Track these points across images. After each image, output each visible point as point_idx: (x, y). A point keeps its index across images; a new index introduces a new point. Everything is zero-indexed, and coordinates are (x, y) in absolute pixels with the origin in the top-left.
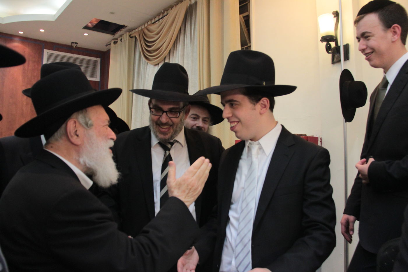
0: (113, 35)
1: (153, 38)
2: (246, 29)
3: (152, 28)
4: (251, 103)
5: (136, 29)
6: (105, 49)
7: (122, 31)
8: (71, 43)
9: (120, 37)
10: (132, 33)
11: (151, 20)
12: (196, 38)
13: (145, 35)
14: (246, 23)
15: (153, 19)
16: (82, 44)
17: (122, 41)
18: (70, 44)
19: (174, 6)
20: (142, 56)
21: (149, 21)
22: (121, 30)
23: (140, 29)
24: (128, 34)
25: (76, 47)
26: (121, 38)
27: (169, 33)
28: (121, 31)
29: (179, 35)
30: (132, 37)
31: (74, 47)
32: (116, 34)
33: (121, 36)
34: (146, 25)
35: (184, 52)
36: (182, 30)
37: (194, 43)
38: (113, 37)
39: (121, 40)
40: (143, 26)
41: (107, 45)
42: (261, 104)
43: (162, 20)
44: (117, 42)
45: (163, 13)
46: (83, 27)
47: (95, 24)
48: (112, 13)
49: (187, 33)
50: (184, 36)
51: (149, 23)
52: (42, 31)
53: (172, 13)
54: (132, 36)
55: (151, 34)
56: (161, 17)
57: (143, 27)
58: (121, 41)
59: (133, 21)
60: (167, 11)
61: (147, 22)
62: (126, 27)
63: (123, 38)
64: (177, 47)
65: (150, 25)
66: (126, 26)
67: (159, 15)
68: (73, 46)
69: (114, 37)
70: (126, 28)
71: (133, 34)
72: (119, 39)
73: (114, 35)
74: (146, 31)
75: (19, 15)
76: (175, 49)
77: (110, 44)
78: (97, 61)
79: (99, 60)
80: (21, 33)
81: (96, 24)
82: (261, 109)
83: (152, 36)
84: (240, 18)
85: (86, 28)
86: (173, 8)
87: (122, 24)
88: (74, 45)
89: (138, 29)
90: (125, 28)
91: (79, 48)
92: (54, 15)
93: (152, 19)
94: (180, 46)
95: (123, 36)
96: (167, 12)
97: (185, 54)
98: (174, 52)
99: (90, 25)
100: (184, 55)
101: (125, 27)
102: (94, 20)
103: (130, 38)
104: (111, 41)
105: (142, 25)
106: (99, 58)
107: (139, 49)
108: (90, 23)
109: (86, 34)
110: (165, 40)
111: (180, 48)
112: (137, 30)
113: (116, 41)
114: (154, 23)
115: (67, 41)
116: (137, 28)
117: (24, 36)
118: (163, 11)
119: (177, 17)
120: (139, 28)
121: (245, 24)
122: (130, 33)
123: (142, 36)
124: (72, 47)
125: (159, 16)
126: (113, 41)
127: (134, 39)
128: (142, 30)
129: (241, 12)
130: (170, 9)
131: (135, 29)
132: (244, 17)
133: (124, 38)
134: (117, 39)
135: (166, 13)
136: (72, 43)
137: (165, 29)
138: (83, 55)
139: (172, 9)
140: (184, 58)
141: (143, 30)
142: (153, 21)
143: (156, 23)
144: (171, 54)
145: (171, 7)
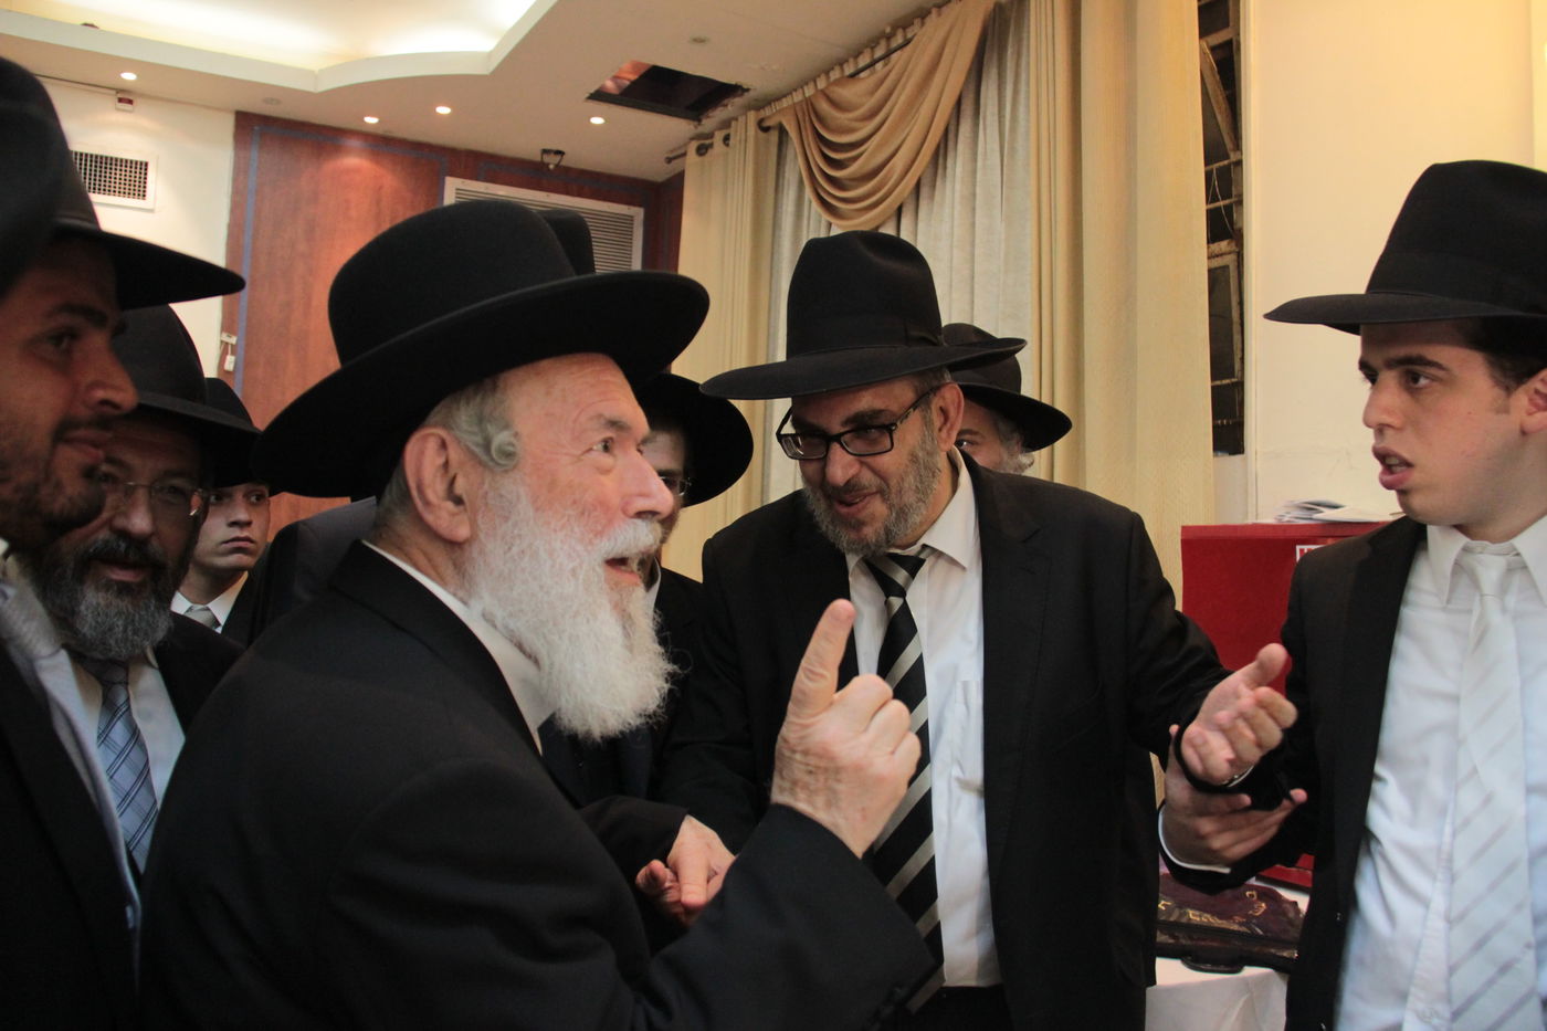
0: (696, 123)
1: (851, 131)
2: (1221, 98)
3: (847, 93)
5: (784, 100)
7: (732, 107)
8: (539, 153)
9: (720, 129)
10: (767, 112)
11: (841, 63)
12: (1021, 130)
13: (821, 120)
14: (1225, 68)
15: (851, 60)
16: (581, 155)
17: (731, 142)
18: (538, 159)
19: (934, 11)
20: (809, 197)
21: (833, 69)
22: (725, 102)
23: (797, 97)
24: (752, 117)
25: (557, 166)
26: (724, 133)
27: (917, 112)
28: (726, 106)
30: (766, 130)
31: (551, 167)
32: (708, 117)
33: (726, 124)
34: (821, 84)
35: (974, 185)
36: (967, 103)
37: (1013, 149)
38: (696, 127)
39: (726, 139)
40: (811, 85)
41: (669, 160)
42: (1532, 391)
43: (886, 65)
44: (711, 145)
45: (889, 38)
46: (587, 95)
47: (628, 83)
48: (699, 41)
49: (985, 112)
50: (976, 124)
51: (835, 75)
52: (443, 110)
53: (929, 36)
54: (767, 124)
55: (842, 118)
56: (879, 52)
57: (809, 91)
58: (727, 145)
59: (774, 67)
60: (904, 28)
61: (827, 73)
62: (748, 90)
63: (732, 131)
64: (945, 168)
65: (837, 82)
66: (745, 87)
67: (873, 43)
68: (548, 164)
69: (700, 129)
70: (746, 94)
71: (772, 115)
72: (719, 136)
73: (699, 121)
74: (824, 106)
75: (368, 59)
76: (940, 171)
77: (684, 154)
78: (631, 218)
79: (638, 213)
80: (371, 120)
81: (634, 83)
82: (1530, 414)
83: (846, 122)
84: (1203, 53)
85: (600, 96)
86: (928, 20)
87: (734, 83)
88: (552, 161)
89: (789, 98)
90: (742, 95)
91: (568, 170)
92: (490, 55)
93: (847, 61)
94: (958, 164)
95: (733, 123)
96: (905, 36)
97: (978, 190)
98: (933, 186)
99: (610, 85)
100: (974, 195)
101: (740, 92)
102: (626, 65)
103: (761, 134)
104: (686, 145)
105: (807, 84)
106: (640, 206)
107: (794, 167)
108: (615, 78)
109: (597, 121)
110: (901, 138)
111: (959, 170)
112: (785, 103)
113: (707, 142)
114: (853, 76)
115: (525, 145)
116: (785, 96)
117: (380, 132)
118: (888, 30)
119: (947, 50)
120: (794, 93)
121: (1218, 77)
122: (762, 114)
123: (808, 124)
124: (543, 165)
125: (872, 48)
126: (694, 145)
127: (774, 136)
128: (810, 104)
129: (1205, 29)
130: (917, 22)
131: (778, 99)
132: (1213, 49)
133: (736, 132)
134: (711, 136)
135: (899, 40)
136: (545, 152)
137: (903, 98)
138: (580, 195)
139: (923, 24)
140: (974, 209)
141: (813, 101)
142: (849, 70)
143: (862, 75)
144: (924, 191)
145: (922, 14)
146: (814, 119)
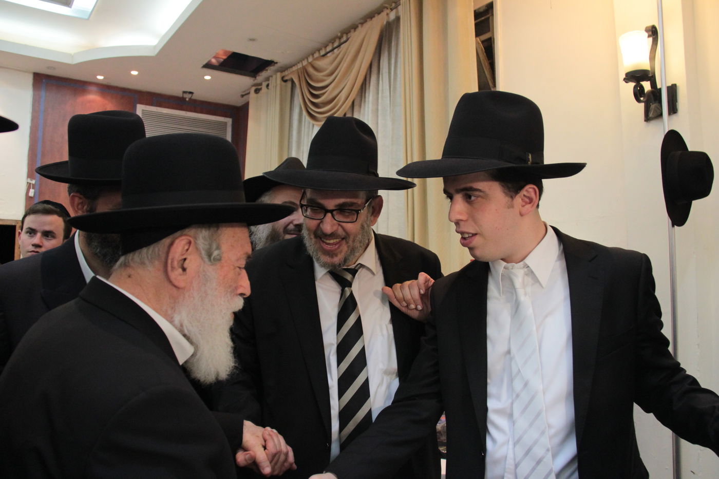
0: (254, 79)
1: (322, 81)
2: (487, 64)
3: (321, 63)
4: (506, 194)
5: (294, 67)
6: (239, 102)
7: (270, 70)
8: (182, 94)
9: (265, 81)
10: (286, 73)
11: (319, 50)
12: (398, 79)
13: (309, 76)
14: (488, 51)
15: (323, 49)
16: (200, 94)
17: (269, 87)
18: (181, 96)
19: (360, 26)
20: (304, 113)
21: (315, 53)
22: (267, 68)
23: (300, 66)
24: (279, 75)
25: (190, 99)
26: (267, 83)
27: (350, 73)
28: (267, 70)
29: (368, 76)
30: (285, 81)
31: (187, 99)
32: (259, 76)
33: (267, 79)
34: (310, 59)
35: (378, 105)
36: (374, 67)
37: (395, 88)
38: (254, 80)
39: (268, 86)
40: (306, 60)
41: (243, 96)
42: (523, 196)
43: (338, 50)
44: (260, 89)
45: (340, 38)
46: (202, 66)
47: (222, 60)
48: (252, 40)
49: (382, 71)
50: (378, 77)
51: (316, 55)
52: (135, 73)
53: (356, 37)
54: (286, 78)
55: (319, 75)
56: (336, 44)
57: (305, 63)
58: (268, 88)
59: (288, 52)
60: (347, 34)
61: (313, 55)
62: (277, 63)
63: (270, 82)
64: (365, 97)
65: (317, 59)
66: (275, 61)
67: (332, 41)
68: (186, 98)
69: (256, 82)
70: (276, 65)
71: (289, 74)
72: (265, 84)
73: (255, 77)
74: (311, 70)
75: (97, 48)
76: (363, 99)
77: (249, 93)
78: (226, 124)
79: (229, 121)
80: (100, 77)
81: (225, 60)
82: (523, 206)
83: (321, 77)
84: (477, 43)
85: (208, 66)
86: (357, 30)
87: (269, 59)
88: (188, 97)
89: (296, 66)
90: (274, 65)
91: (195, 101)
92: (155, 47)
93: (321, 49)
94: (370, 96)
95: (271, 78)
96: (347, 37)
97: (380, 108)
98: (360, 106)
99: (214, 61)
100: (377, 110)
101: (273, 64)
102: (221, 52)
103: (283, 84)
104: (250, 89)
105: (304, 60)
106: (230, 117)
107: (298, 100)
108: (215, 57)
109: (208, 78)
110: (345, 84)
111: (371, 98)
112: (294, 68)
113: (259, 87)
114: (324, 56)
115: (174, 88)
116: (294, 66)
117: (105, 83)
118: (339, 34)
119: (364, 43)
120: (298, 64)
121: (485, 54)
122: (284, 74)
123: (303, 79)
124: (183, 99)
125: (333, 43)
126: (254, 88)
127: (289, 84)
128: (304, 69)
129: (478, 33)
130: (352, 30)
131: (291, 67)
132: (483, 42)
133: (272, 82)
134: (261, 84)
135: (344, 38)
136: (184, 92)
137: (345, 66)
138: (202, 112)
139: (355, 31)
140: (378, 117)
141: (306, 67)
142: (323, 53)
143: (329, 55)
144: (356, 108)
145: (354, 27)
146: (306, 76)
